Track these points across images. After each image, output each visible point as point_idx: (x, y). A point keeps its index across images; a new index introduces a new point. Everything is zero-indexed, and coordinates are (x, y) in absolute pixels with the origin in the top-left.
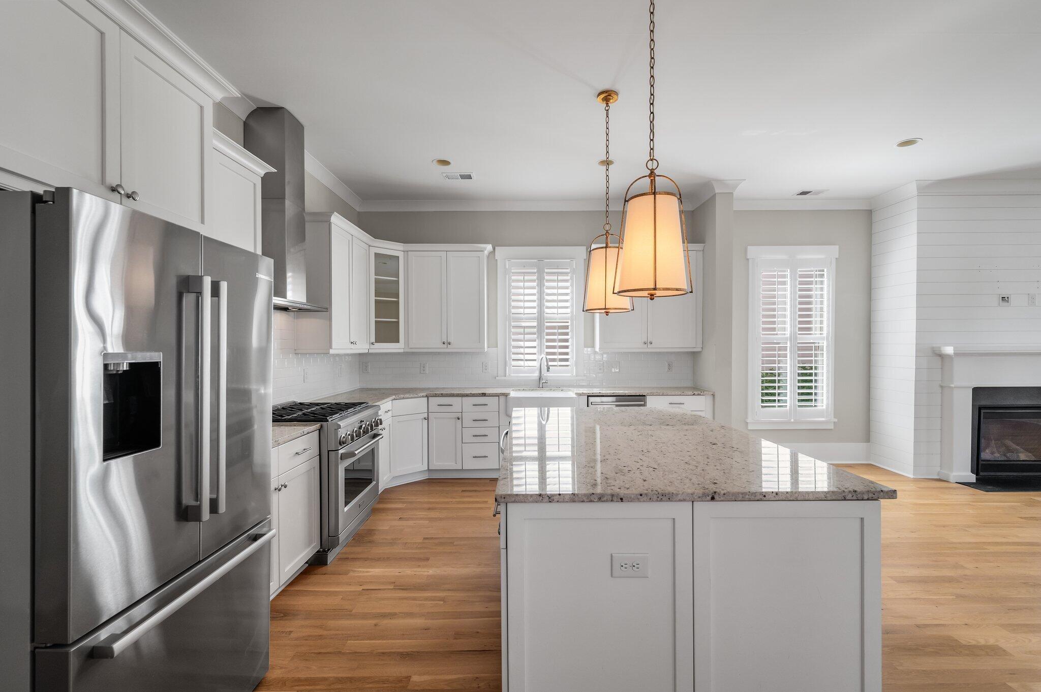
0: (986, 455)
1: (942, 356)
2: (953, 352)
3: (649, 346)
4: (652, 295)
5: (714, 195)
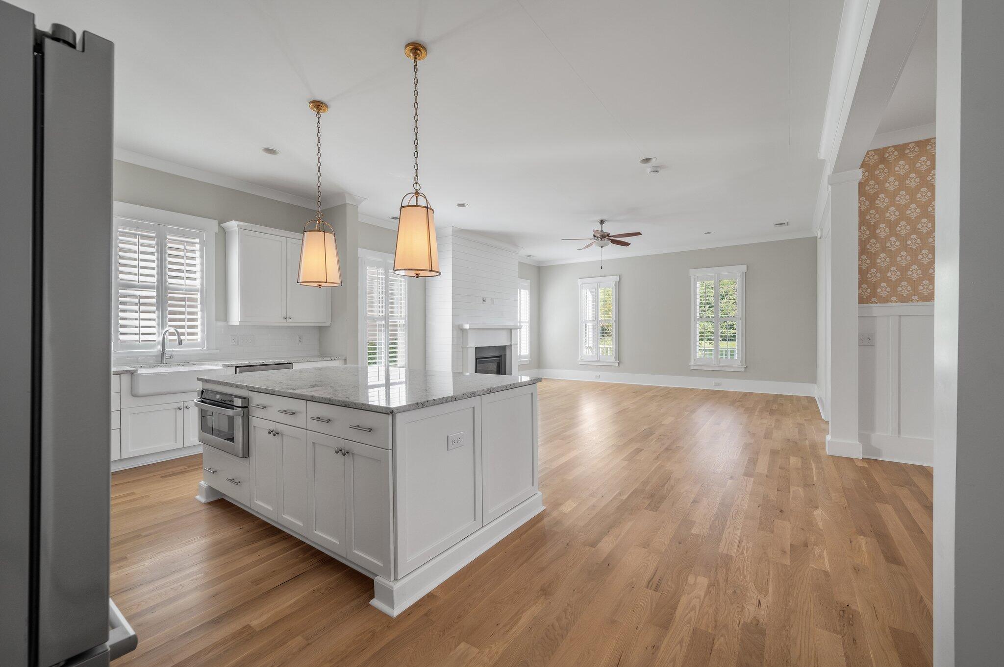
1: (464, 330)
2: (468, 328)
3: (289, 320)
4: (417, 274)
5: (345, 205)
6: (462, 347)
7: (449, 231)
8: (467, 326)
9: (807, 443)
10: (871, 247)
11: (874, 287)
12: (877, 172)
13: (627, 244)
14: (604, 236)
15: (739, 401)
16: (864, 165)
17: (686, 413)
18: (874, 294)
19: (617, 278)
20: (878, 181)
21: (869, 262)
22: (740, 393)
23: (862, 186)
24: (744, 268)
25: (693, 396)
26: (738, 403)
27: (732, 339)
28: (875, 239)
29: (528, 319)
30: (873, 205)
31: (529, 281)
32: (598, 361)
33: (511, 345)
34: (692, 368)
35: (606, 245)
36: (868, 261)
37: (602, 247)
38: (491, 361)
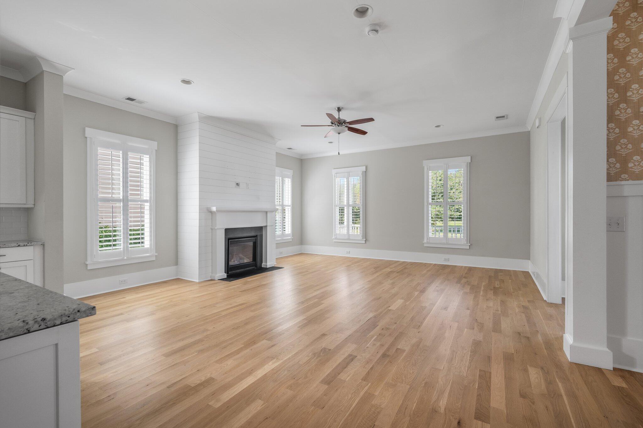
0: (232, 263)
1: (211, 212)
2: (216, 210)
5: (42, 72)
6: (212, 229)
7: (196, 117)
8: (214, 209)
9: (540, 338)
10: (621, 112)
11: (624, 161)
12: (628, 23)
13: (364, 133)
14: (340, 123)
15: (465, 277)
16: (614, 14)
17: (416, 293)
18: (624, 170)
19: (364, 168)
20: (629, 33)
21: (618, 132)
22: (465, 267)
23: (611, 39)
24: (468, 159)
25: (425, 272)
26: (464, 280)
27: (459, 218)
28: (626, 103)
29: (290, 203)
30: (623, 62)
31: (292, 171)
32: (349, 239)
33: (266, 226)
34: (425, 245)
35: (343, 131)
36: (617, 130)
37: (339, 133)
38: (249, 241)
